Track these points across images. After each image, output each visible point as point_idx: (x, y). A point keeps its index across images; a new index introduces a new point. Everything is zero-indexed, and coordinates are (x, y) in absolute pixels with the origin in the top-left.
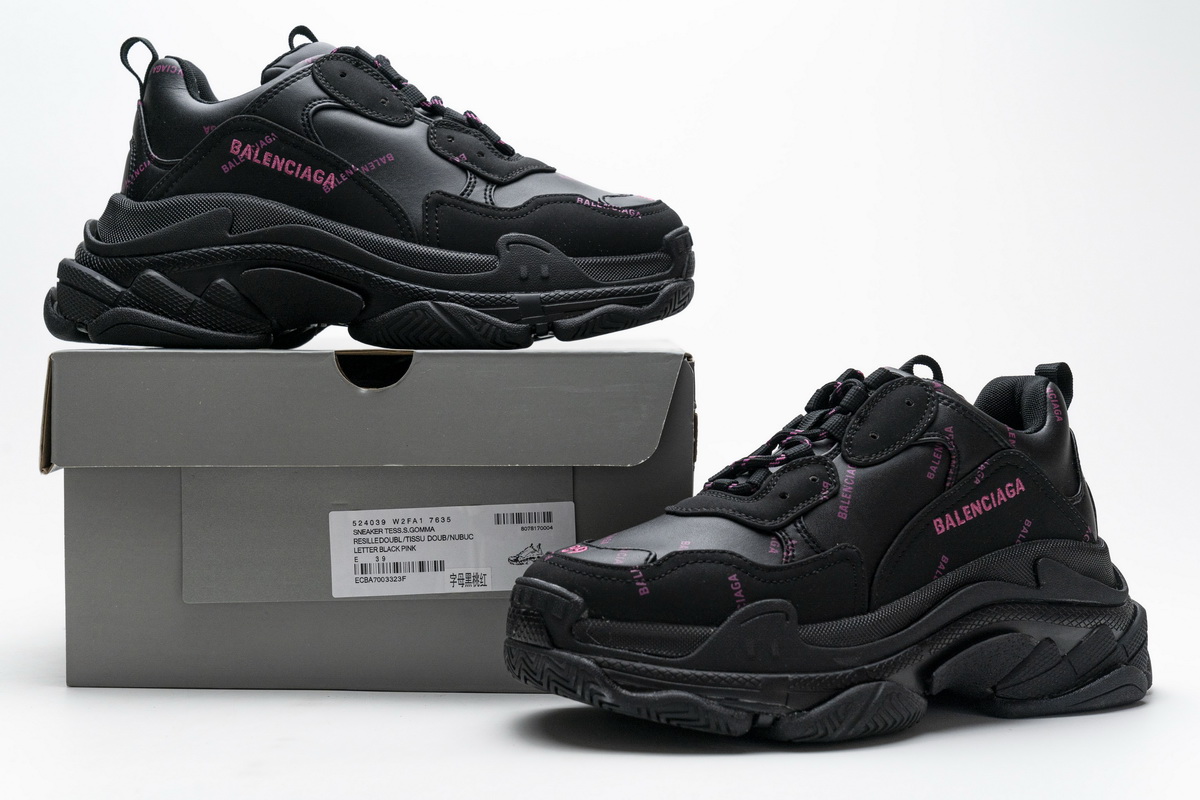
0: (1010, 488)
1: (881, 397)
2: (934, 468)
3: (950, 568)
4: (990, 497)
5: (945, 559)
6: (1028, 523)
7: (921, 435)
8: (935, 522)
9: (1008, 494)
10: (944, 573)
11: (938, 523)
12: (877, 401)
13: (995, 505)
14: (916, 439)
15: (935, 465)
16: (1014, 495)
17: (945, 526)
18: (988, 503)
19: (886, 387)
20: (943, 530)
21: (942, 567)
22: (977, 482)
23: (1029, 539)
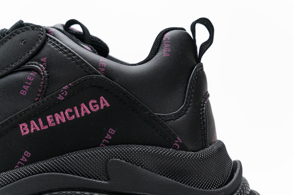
0: (93, 104)
1: (10, 38)
2: (26, 88)
3: (31, 161)
4: (73, 110)
5: (27, 154)
6: (112, 131)
7: (24, 63)
8: (21, 126)
9: (92, 108)
10: (26, 164)
11: (23, 127)
12: (6, 41)
13: (78, 116)
14: (19, 67)
15: (28, 85)
16: (98, 108)
17: (30, 129)
18: (70, 114)
19: (16, 32)
20: (27, 132)
21: (23, 159)
22: (61, 98)
23: (112, 143)
